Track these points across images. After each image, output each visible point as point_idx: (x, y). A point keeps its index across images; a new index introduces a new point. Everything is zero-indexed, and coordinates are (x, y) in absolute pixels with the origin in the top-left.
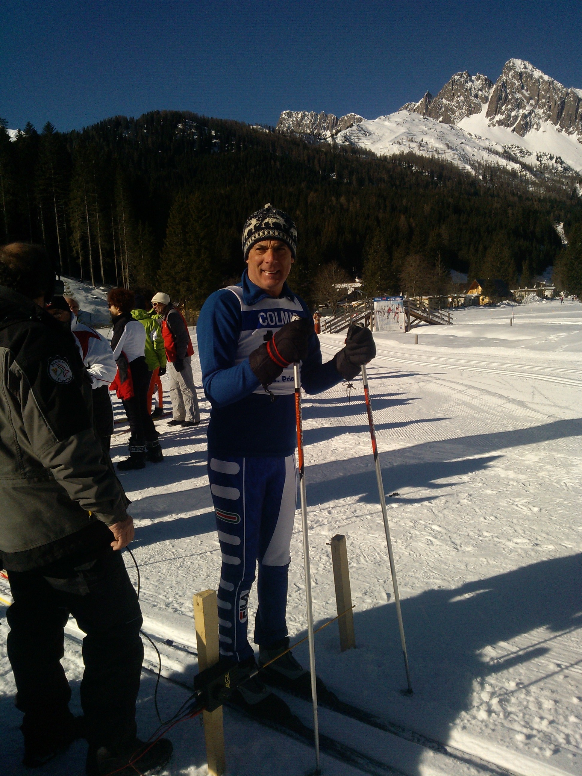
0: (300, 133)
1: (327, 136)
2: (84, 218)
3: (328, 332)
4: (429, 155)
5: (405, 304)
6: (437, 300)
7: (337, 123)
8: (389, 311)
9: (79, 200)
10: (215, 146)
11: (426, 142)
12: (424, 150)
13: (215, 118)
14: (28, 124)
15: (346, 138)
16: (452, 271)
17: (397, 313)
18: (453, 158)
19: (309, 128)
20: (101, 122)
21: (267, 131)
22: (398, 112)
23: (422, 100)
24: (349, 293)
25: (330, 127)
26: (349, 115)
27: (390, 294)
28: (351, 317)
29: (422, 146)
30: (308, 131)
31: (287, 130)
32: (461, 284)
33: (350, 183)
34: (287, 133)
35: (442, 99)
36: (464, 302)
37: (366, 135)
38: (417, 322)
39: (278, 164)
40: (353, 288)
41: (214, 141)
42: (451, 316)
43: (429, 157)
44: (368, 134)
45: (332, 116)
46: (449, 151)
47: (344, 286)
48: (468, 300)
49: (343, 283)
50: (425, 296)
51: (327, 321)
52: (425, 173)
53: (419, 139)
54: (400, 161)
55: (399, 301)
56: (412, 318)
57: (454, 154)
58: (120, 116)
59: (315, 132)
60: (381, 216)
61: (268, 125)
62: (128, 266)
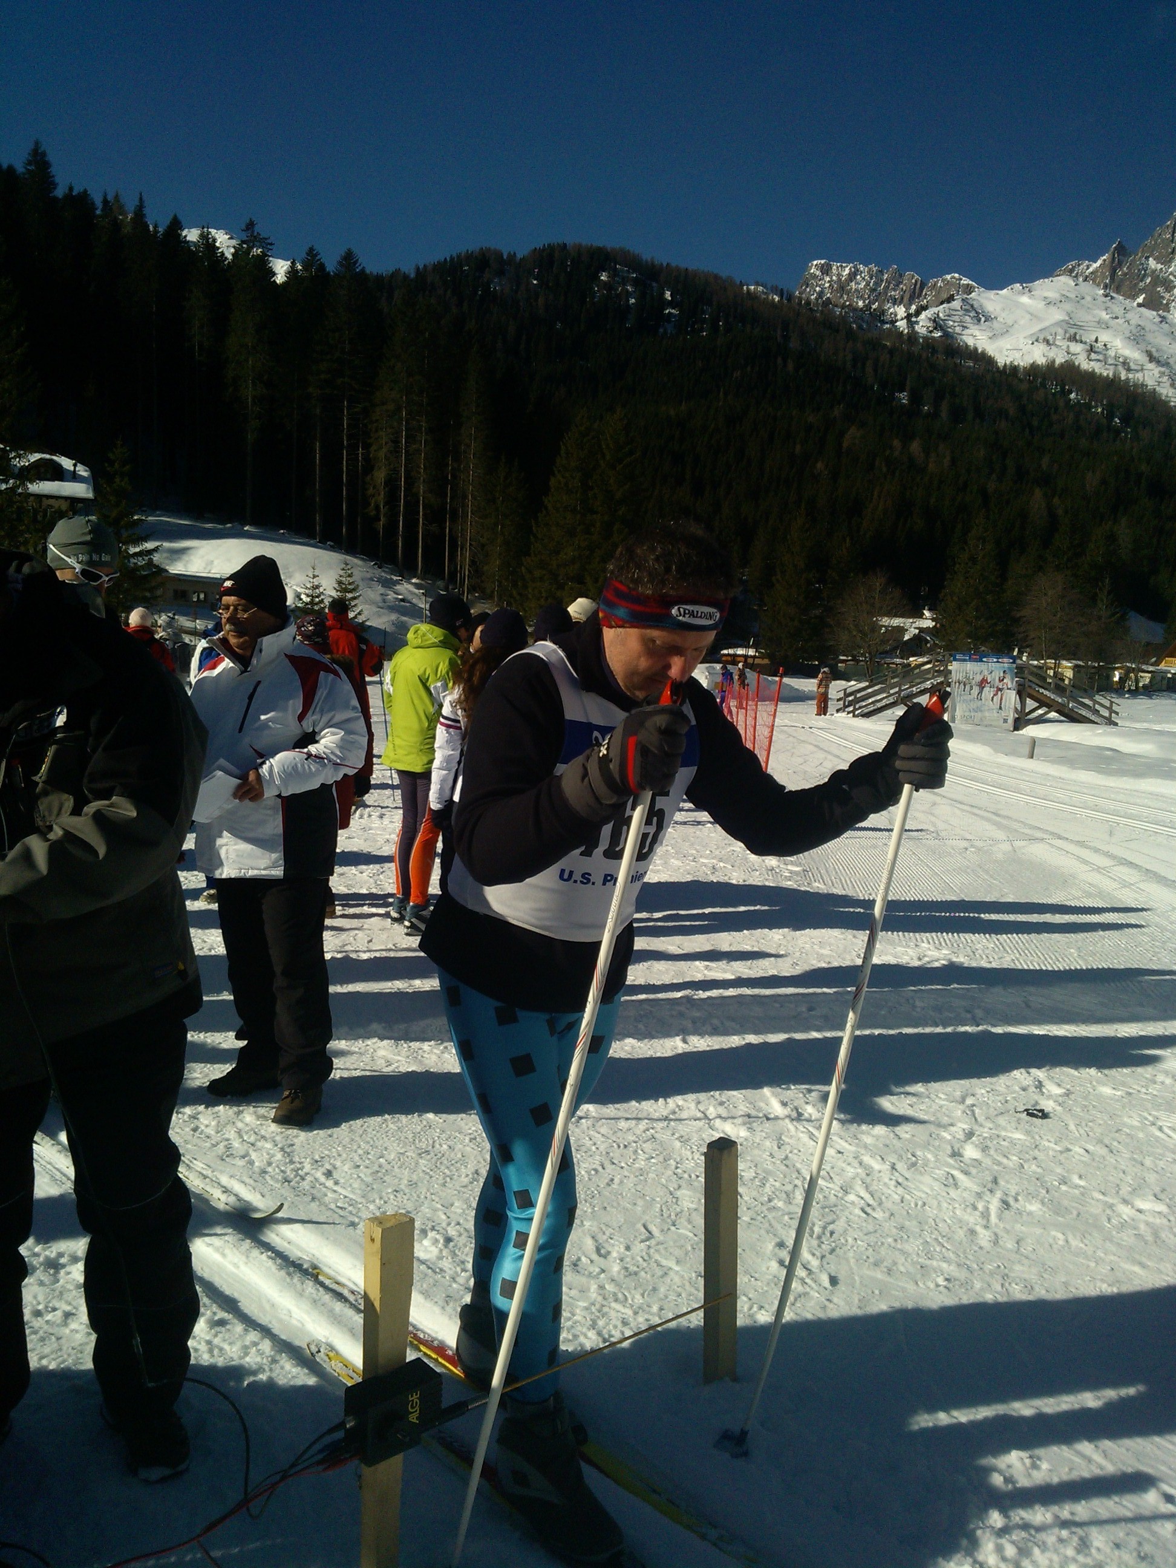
0: (843, 307)
1: (899, 317)
2: (396, 442)
3: (849, 713)
4: (1107, 372)
5: (1020, 671)
6: (1093, 671)
7: (922, 291)
8: (982, 684)
9: (391, 407)
10: (669, 321)
11: (1105, 345)
12: (1099, 360)
13: (674, 264)
14: (311, 251)
15: (937, 323)
16: (1132, 614)
17: (1000, 690)
18: (1159, 382)
19: (862, 297)
20: (452, 258)
21: (777, 298)
22: (1050, 279)
23: (1105, 257)
24: (906, 638)
25: (906, 299)
26: (948, 277)
27: (992, 649)
28: (900, 689)
29: (1095, 352)
30: (861, 304)
31: (817, 299)
32: (1148, 644)
33: (935, 415)
34: (817, 304)
35: (1147, 258)
36: (1150, 682)
37: (979, 320)
38: (1040, 712)
39: (790, 366)
40: (915, 628)
41: (667, 311)
42: (1115, 707)
43: (1108, 375)
44: (983, 319)
45: (913, 277)
46: (1152, 366)
47: (896, 622)
48: (1159, 678)
49: (896, 616)
50: (1066, 660)
51: (849, 691)
52: (1096, 407)
53: (1090, 338)
54: (1044, 379)
55: (1006, 665)
56: (1030, 704)
57: (1162, 374)
58: (489, 249)
59: (874, 307)
60: (991, 486)
61: (780, 287)
62: (470, 544)
